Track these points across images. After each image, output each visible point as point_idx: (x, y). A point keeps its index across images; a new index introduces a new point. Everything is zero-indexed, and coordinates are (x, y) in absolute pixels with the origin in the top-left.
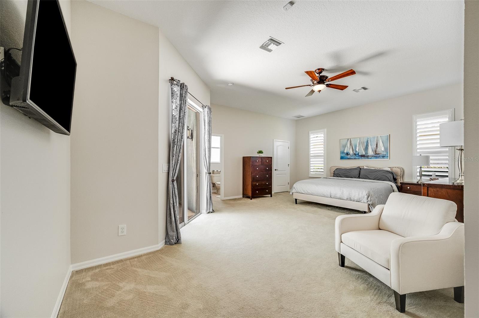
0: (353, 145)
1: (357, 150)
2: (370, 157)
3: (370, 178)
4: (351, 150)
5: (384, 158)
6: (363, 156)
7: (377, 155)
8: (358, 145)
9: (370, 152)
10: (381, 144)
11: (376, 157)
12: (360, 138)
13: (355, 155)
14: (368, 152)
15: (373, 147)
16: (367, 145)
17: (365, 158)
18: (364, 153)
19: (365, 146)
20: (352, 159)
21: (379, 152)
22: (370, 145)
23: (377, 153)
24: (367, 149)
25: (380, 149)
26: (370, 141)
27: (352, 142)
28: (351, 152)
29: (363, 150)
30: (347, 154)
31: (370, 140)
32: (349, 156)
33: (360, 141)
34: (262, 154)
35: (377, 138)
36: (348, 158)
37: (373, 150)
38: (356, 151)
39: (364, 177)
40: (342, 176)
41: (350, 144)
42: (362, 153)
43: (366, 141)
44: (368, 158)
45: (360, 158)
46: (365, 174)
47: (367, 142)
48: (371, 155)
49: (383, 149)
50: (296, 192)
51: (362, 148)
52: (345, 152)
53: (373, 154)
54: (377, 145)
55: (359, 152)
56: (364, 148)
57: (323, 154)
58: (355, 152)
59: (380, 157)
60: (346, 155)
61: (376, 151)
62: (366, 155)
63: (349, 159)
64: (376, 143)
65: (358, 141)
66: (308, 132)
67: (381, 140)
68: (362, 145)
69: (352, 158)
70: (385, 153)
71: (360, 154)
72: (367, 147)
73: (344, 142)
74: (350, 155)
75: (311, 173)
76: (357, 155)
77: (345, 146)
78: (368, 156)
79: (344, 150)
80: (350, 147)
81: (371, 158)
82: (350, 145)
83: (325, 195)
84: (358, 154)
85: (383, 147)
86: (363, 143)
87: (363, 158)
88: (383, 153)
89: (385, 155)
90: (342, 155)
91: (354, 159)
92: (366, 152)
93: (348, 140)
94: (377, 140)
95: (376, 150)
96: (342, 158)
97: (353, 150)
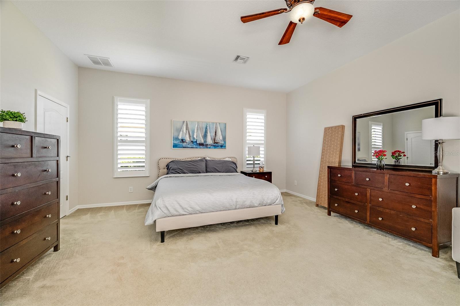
0: (190, 130)
1: (195, 136)
2: (209, 146)
3: (219, 170)
4: (188, 136)
5: (222, 147)
6: (201, 145)
7: (216, 145)
8: (196, 131)
9: (209, 141)
10: (219, 133)
11: (215, 146)
12: (198, 122)
13: (193, 143)
14: (207, 140)
15: (212, 134)
16: (206, 132)
17: (204, 147)
18: (203, 141)
19: (204, 133)
20: (189, 148)
21: (217, 141)
22: (209, 132)
23: (216, 142)
24: (206, 136)
25: (219, 138)
26: (209, 128)
27: (189, 126)
28: (187, 139)
29: (201, 137)
30: (183, 141)
31: (209, 126)
32: (184, 144)
33: (199, 126)
34: (22, 124)
35: (216, 125)
36: (183, 146)
37: (212, 137)
38: (194, 138)
39: (212, 170)
40: (186, 171)
41: (186, 127)
42: (201, 141)
43: (204, 126)
44: (207, 147)
45: (198, 147)
46: (213, 166)
47: (206, 128)
48: (210, 144)
49: (221, 138)
50: (165, 215)
51: (201, 135)
52: (180, 138)
53: (212, 142)
54: (216, 133)
55: (197, 140)
56: (203, 135)
57: (144, 139)
58: (192, 139)
59: (218, 146)
60: (180, 142)
61: (214, 140)
62: (204, 144)
63: (185, 148)
64: (215, 130)
65: (196, 125)
66: (113, 97)
67: (219, 128)
68: (201, 131)
69: (188, 146)
70: (223, 143)
71: (198, 142)
72: (206, 134)
73: (179, 125)
74: (186, 142)
75: (119, 170)
76: (195, 144)
77: (179, 130)
78: (207, 145)
79: (178, 135)
80: (186, 131)
81: (210, 148)
82: (186, 129)
83: (226, 208)
84: (196, 142)
85: (221, 136)
86: (201, 129)
87: (201, 147)
88: (221, 142)
89: (222, 145)
90: (175, 142)
91: (191, 148)
92: (205, 140)
93: (184, 122)
94: (216, 128)
95: (214, 138)
96: (175, 146)
97: (190, 136)
